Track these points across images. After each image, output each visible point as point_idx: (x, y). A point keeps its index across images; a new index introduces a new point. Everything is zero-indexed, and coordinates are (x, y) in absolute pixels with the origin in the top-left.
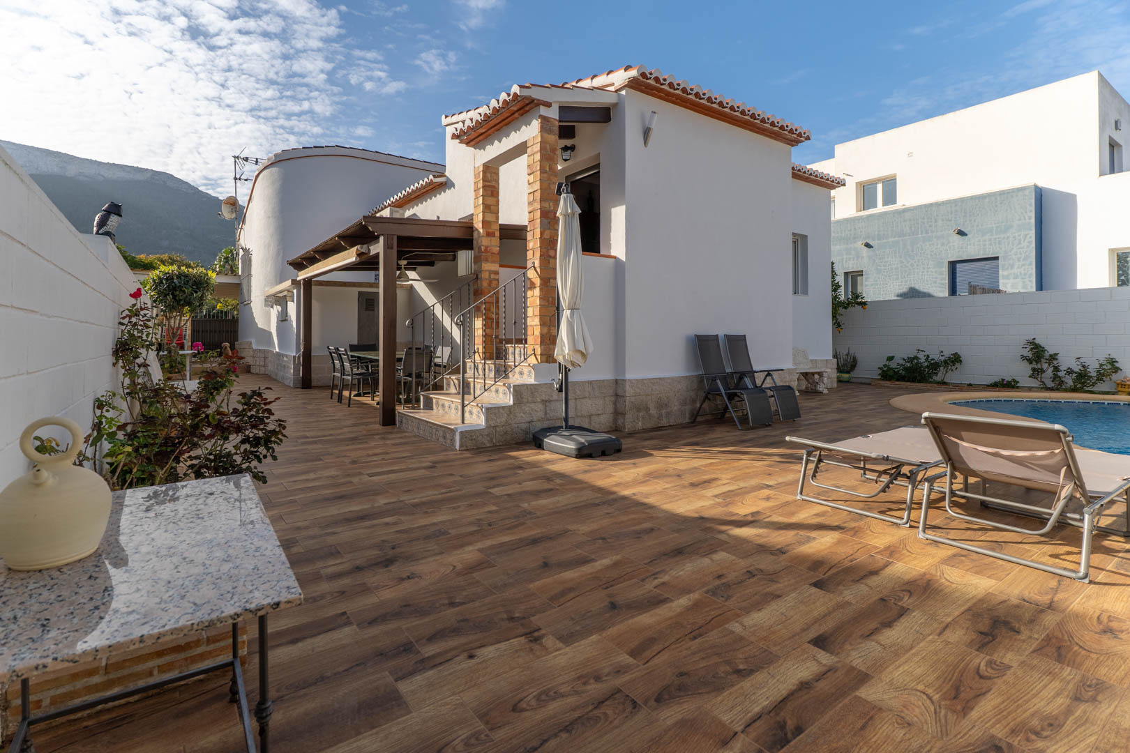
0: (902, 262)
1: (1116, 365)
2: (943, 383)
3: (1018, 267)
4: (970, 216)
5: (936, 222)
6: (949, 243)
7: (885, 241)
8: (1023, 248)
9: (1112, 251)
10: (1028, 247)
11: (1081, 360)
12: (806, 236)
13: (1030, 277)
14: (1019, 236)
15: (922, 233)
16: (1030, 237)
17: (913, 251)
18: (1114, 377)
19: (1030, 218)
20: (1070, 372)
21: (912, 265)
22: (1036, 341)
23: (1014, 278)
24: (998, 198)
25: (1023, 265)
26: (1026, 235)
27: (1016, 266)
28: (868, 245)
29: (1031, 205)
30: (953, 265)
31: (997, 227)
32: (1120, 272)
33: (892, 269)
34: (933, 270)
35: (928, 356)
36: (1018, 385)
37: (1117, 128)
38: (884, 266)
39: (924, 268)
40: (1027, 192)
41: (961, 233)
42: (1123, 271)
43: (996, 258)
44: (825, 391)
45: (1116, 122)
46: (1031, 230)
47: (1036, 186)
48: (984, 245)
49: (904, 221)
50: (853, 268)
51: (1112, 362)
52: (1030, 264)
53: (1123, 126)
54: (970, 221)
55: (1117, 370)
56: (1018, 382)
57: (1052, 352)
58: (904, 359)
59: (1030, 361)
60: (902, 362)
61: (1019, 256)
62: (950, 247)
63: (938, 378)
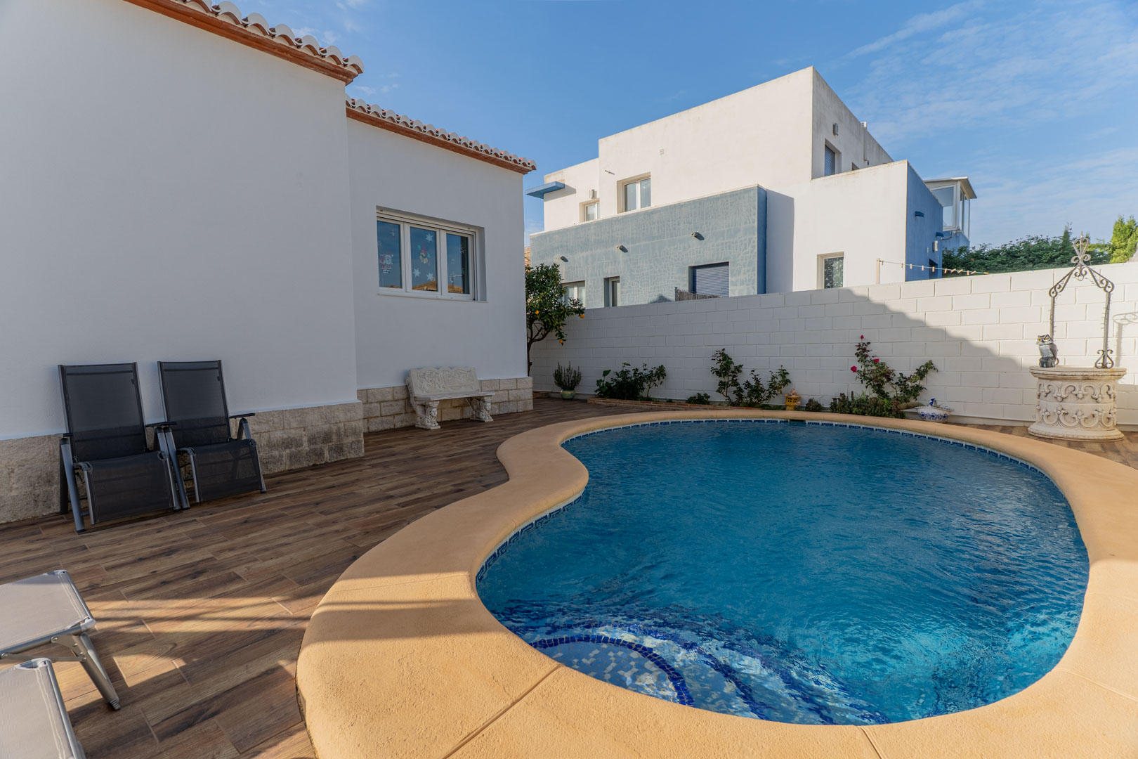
0: (651, 268)
1: (788, 377)
2: (649, 399)
3: (744, 273)
4: (706, 219)
5: (679, 225)
6: (689, 247)
7: (637, 244)
8: (748, 253)
9: (820, 256)
10: (752, 251)
11: (755, 373)
12: (483, 228)
13: (753, 284)
14: (745, 240)
15: (667, 237)
16: (754, 242)
17: (660, 256)
18: (784, 389)
19: (754, 222)
20: (748, 385)
21: (659, 270)
22: (726, 352)
23: (741, 285)
24: (729, 199)
25: (748, 271)
26: (750, 240)
27: (742, 272)
28: (623, 249)
29: (754, 208)
30: (693, 269)
31: (728, 230)
32: (827, 279)
33: (643, 274)
34: (677, 276)
35: (637, 370)
36: (709, 400)
37: (835, 133)
38: (637, 271)
39: (669, 274)
40: (752, 194)
41: (699, 236)
42: (829, 278)
43: (727, 264)
44: (488, 419)
45: (834, 126)
46: (754, 234)
47: (759, 188)
48: (718, 250)
49: (654, 223)
50: (611, 273)
51: (784, 373)
52: (753, 270)
53: (840, 131)
54: (706, 223)
55: (787, 382)
56: (709, 397)
57: (737, 364)
58: (617, 374)
59: (719, 373)
60: (615, 377)
61: (745, 261)
62: (690, 252)
63: (644, 394)
